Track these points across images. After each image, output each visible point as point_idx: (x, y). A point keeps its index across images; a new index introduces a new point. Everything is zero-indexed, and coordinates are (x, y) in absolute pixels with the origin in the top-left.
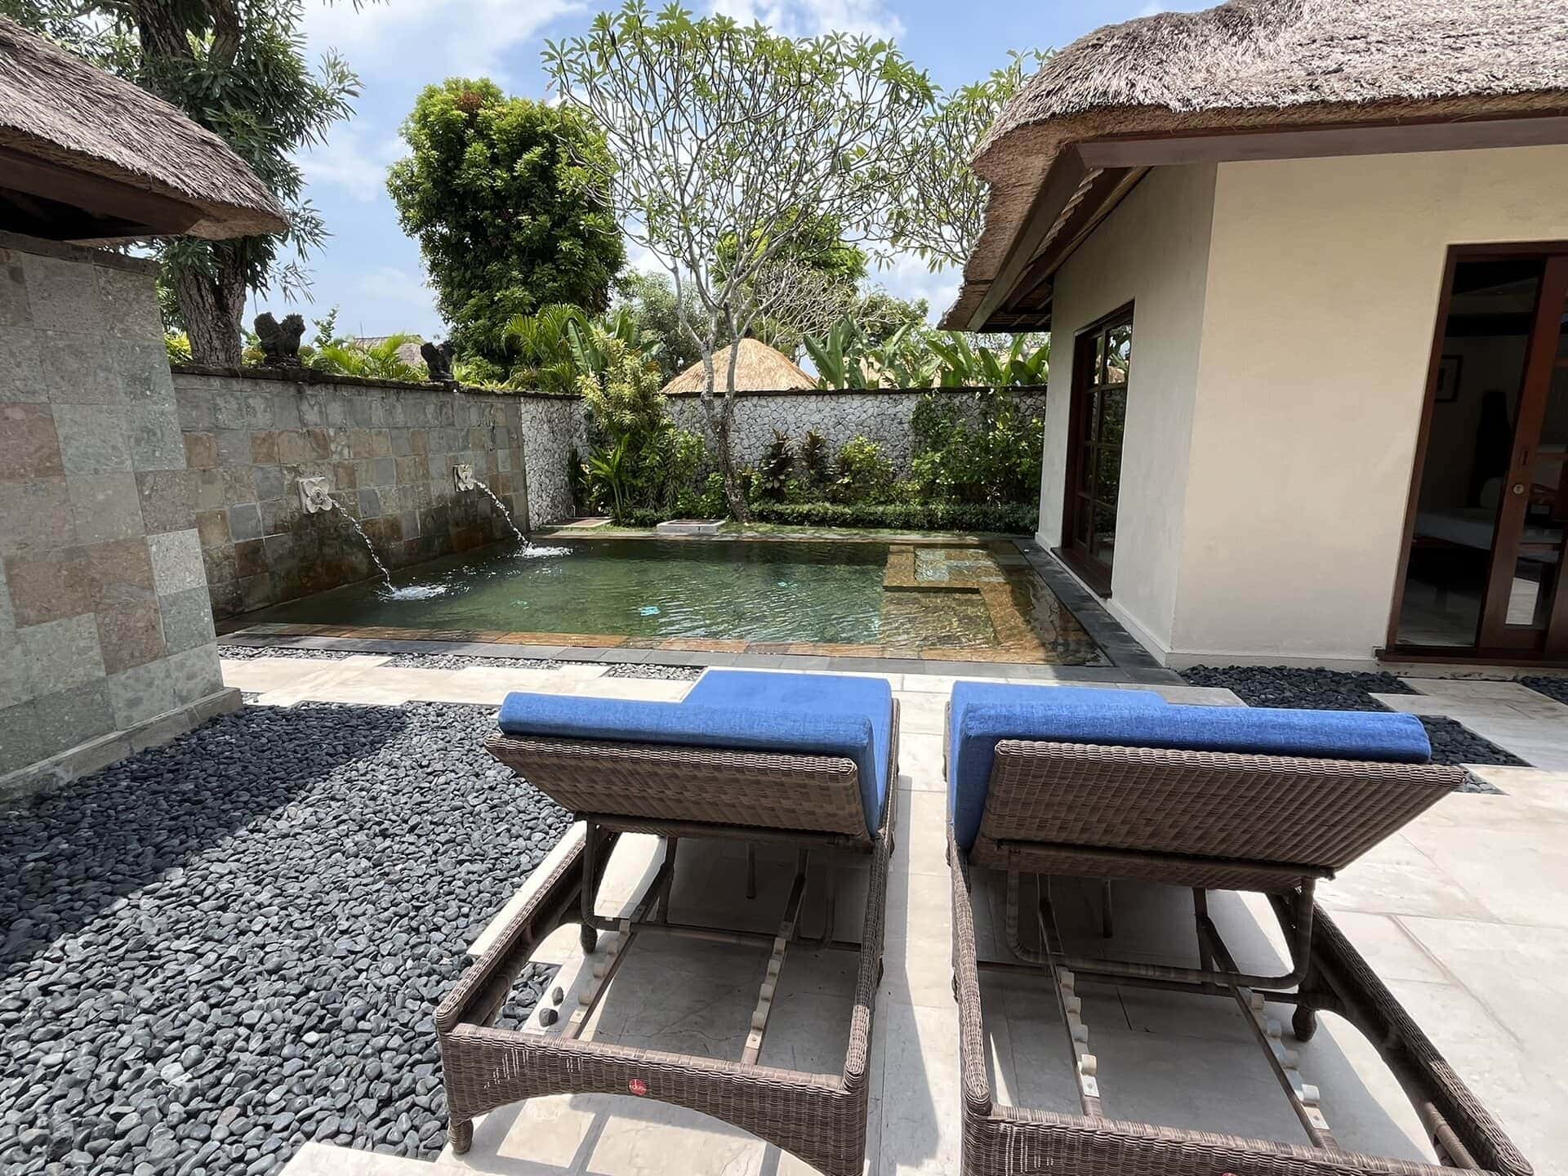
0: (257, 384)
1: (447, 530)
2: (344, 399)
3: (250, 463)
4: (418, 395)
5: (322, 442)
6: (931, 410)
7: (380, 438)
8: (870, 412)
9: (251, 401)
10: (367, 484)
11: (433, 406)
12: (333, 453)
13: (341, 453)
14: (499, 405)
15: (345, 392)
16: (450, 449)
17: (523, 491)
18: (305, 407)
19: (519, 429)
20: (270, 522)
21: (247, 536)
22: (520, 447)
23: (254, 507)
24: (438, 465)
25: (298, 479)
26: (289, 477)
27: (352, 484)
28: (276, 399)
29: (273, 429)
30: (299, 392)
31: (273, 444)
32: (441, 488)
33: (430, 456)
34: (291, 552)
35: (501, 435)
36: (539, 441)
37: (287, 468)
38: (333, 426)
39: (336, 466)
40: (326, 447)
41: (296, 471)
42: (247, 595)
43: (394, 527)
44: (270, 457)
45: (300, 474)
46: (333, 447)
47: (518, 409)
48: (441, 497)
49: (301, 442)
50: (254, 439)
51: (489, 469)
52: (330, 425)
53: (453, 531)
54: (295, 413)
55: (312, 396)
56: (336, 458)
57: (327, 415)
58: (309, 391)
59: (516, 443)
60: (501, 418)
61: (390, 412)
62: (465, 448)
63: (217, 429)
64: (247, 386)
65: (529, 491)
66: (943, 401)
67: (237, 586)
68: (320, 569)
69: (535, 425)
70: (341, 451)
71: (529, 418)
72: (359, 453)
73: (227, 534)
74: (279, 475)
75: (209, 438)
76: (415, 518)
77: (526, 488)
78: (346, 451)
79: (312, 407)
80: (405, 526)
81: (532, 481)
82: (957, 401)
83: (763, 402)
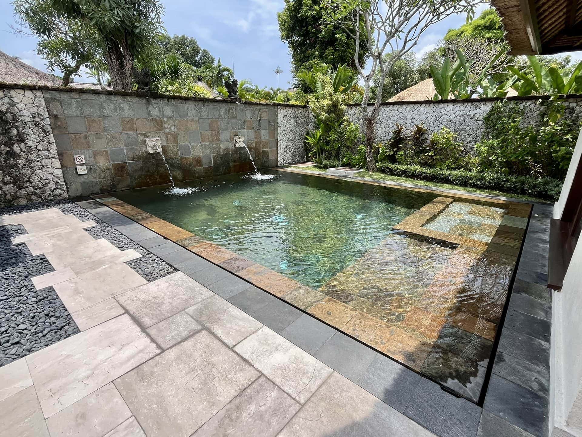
0: (125, 98)
1: (229, 164)
2: (173, 105)
3: (121, 131)
4: (216, 104)
5: (160, 124)
6: (500, 112)
7: (192, 123)
8: (457, 114)
9: (121, 105)
10: (183, 142)
11: (224, 109)
12: (165, 128)
13: (170, 129)
14: (264, 110)
15: (173, 102)
16: (233, 128)
17: (275, 149)
18: (151, 108)
19: (275, 121)
20: (131, 155)
21: (119, 161)
22: (276, 129)
23: (122, 149)
24: (225, 135)
25: (146, 139)
26: (141, 138)
27: (176, 141)
28: (135, 105)
29: (133, 117)
30: (148, 101)
31: (133, 123)
32: (225, 145)
33: (221, 131)
34: (142, 168)
35: (264, 123)
36: (287, 126)
37: (140, 134)
38: (166, 117)
39: (167, 135)
40: (162, 126)
41: (145, 136)
42: (118, 184)
43: (198, 161)
44: (131, 129)
45: (147, 137)
46: (166, 126)
47: (276, 112)
48: (226, 149)
49: (148, 123)
50: (123, 121)
51: (255, 138)
52: (164, 116)
53: (232, 164)
54: (145, 111)
55: (154, 103)
56: (167, 131)
57: (163, 112)
58: (153, 101)
59: (273, 126)
60: (265, 115)
61: (199, 111)
62: (243, 128)
63: (104, 117)
64: (120, 98)
65: (279, 149)
66: (511, 106)
67: (113, 180)
68: (157, 177)
69: (286, 119)
70: (170, 127)
71: (282, 116)
72: (180, 129)
73: (109, 159)
74: (136, 137)
75: (100, 120)
76: (210, 158)
77: (277, 147)
78: (173, 128)
79: (155, 108)
80: (204, 161)
81: (282, 144)
82: (521, 106)
83: (395, 108)
